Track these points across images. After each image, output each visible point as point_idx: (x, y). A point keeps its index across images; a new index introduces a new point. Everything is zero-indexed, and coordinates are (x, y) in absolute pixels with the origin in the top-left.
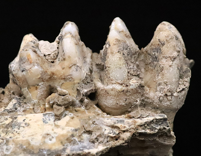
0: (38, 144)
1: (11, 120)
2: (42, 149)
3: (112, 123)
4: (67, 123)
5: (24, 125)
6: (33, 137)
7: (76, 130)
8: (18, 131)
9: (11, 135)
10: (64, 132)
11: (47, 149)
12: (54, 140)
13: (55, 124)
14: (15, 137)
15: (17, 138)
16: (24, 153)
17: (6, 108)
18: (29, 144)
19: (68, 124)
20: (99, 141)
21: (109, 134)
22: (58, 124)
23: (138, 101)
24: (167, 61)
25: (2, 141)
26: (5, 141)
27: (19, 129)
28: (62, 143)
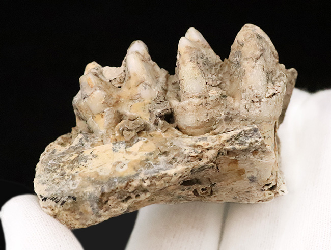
0: (108, 174)
1: (77, 155)
2: (113, 178)
3: (193, 142)
4: (140, 148)
5: (91, 157)
6: (101, 168)
7: (151, 154)
8: (85, 164)
9: (77, 169)
10: (137, 158)
11: (118, 176)
12: (126, 167)
13: (126, 151)
14: (82, 171)
15: (84, 172)
16: (92, 185)
17: (71, 146)
18: (98, 175)
19: (141, 149)
20: (177, 162)
21: (190, 154)
22: (130, 151)
23: (223, 114)
24: (248, 63)
25: (68, 177)
26: (71, 177)
27: (86, 162)
28: (135, 168)
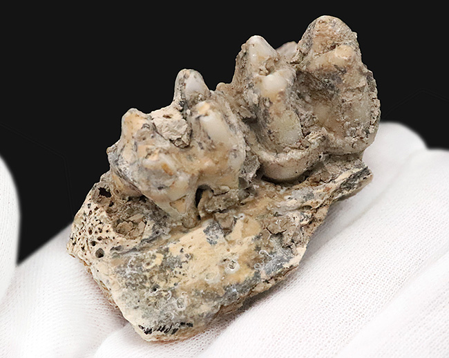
0: (218, 281)
1: (163, 256)
2: (228, 287)
3: (300, 204)
4: (242, 231)
5: (185, 259)
6: (206, 272)
7: (258, 237)
8: (181, 270)
9: (174, 280)
10: (245, 247)
11: (234, 283)
12: (237, 266)
13: (227, 240)
14: (182, 281)
15: (185, 282)
16: (206, 301)
17: (143, 238)
18: (207, 285)
19: (244, 234)
20: (296, 242)
21: (302, 223)
22: (232, 239)
23: (322, 155)
25: (166, 293)
26: (169, 292)
27: (181, 267)
28: (249, 265)
